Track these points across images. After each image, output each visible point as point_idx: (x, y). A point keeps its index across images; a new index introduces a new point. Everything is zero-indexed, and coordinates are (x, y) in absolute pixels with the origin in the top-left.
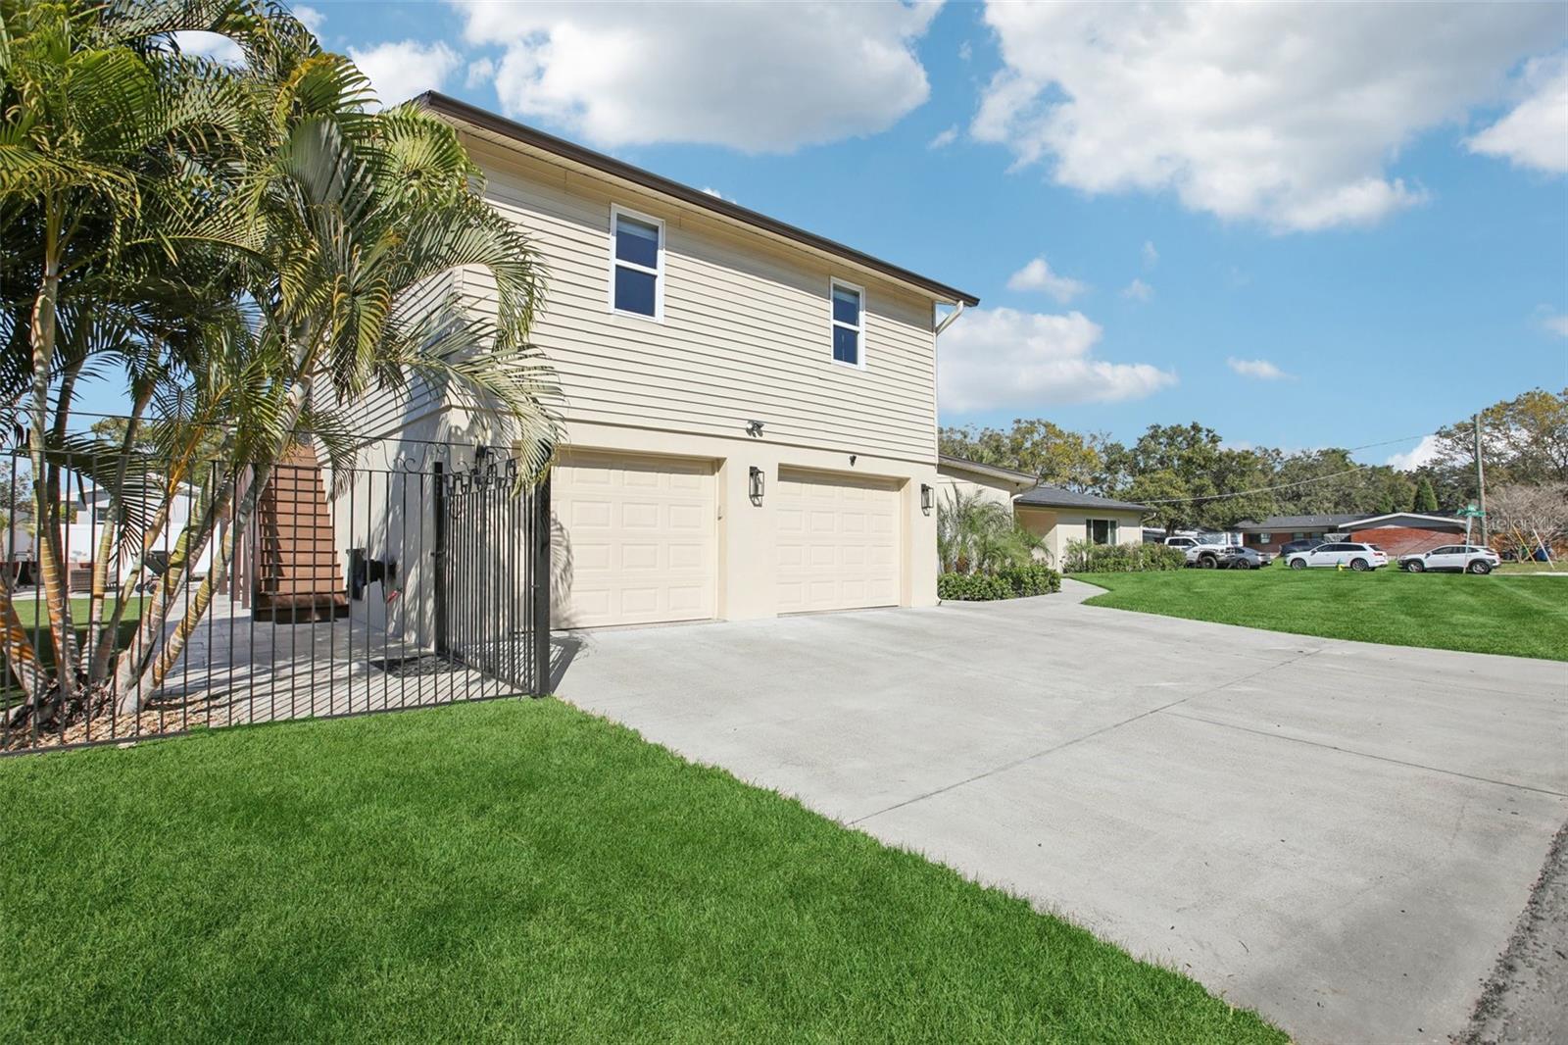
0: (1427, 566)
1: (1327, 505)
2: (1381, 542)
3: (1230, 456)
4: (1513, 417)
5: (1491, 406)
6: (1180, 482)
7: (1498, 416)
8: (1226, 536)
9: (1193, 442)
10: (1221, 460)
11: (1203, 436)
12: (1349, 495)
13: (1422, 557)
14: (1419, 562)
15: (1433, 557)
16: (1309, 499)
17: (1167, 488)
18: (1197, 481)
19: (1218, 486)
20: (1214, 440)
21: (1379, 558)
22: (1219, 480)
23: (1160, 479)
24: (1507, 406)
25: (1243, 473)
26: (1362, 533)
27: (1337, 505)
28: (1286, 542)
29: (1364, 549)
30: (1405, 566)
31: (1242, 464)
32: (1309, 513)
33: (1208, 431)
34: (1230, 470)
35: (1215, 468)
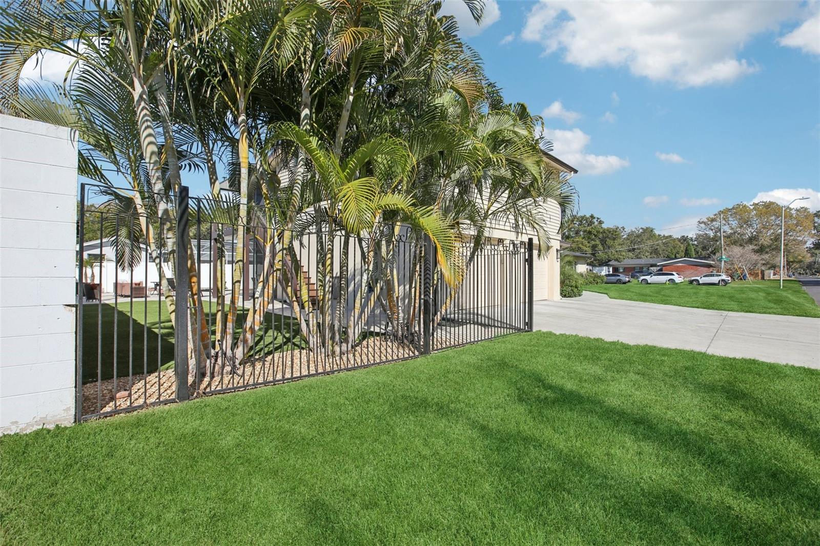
0: (701, 282)
1: (647, 254)
2: (679, 271)
3: (609, 230)
4: (731, 215)
5: (722, 210)
6: (586, 242)
7: (725, 213)
8: (605, 268)
9: (591, 223)
10: (604, 232)
11: (595, 220)
12: (657, 249)
13: (698, 278)
14: (697, 280)
15: (703, 278)
16: (639, 251)
17: (580, 245)
18: (593, 243)
19: (602, 244)
20: (601, 223)
21: (680, 279)
22: (603, 242)
23: (578, 241)
24: (729, 210)
25: (614, 239)
26: (668, 267)
27: (651, 253)
28: (634, 272)
29: (673, 275)
30: (691, 282)
31: (613, 234)
32: (640, 258)
33: (598, 218)
34: (609, 237)
35: (601, 236)
